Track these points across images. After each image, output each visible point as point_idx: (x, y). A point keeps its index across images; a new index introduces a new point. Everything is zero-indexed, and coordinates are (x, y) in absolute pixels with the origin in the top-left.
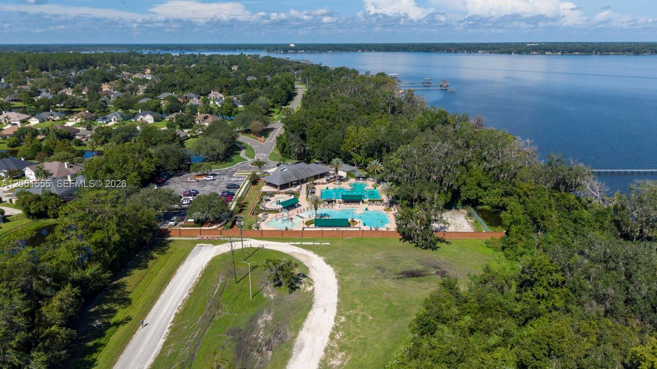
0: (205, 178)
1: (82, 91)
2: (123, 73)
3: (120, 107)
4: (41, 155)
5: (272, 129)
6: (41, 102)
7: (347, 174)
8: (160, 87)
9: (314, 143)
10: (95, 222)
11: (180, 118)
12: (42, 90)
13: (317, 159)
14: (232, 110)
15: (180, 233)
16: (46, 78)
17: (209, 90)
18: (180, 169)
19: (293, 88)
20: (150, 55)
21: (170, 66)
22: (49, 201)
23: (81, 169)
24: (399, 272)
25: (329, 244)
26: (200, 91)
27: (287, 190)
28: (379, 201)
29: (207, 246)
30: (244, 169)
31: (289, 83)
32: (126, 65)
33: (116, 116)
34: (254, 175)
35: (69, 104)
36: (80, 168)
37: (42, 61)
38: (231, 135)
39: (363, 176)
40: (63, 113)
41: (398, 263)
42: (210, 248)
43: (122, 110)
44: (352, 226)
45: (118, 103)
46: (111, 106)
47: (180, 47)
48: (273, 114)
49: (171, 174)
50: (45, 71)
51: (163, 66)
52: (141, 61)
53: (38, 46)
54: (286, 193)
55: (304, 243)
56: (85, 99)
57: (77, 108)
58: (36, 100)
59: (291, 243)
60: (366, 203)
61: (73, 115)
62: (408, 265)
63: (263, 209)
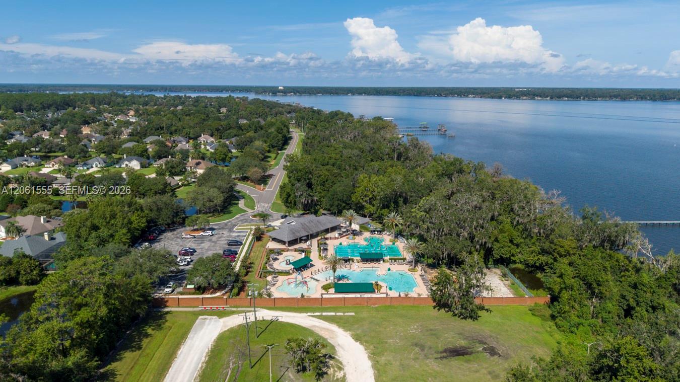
0: (202, 233)
1: (60, 134)
2: (104, 114)
3: (103, 151)
4: (13, 207)
5: (270, 176)
6: (15, 146)
7: (360, 227)
8: (146, 130)
9: (321, 193)
10: (81, 297)
11: (170, 164)
12: (16, 132)
13: (324, 210)
14: (226, 156)
15: (179, 303)
16: (20, 120)
17: (198, 134)
18: (174, 223)
19: (289, 132)
20: (133, 96)
21: (155, 107)
22: (21, 264)
23: (59, 224)
24: (441, 349)
25: (353, 314)
26: (189, 134)
27: (297, 246)
28: (401, 259)
29: (210, 319)
30: (245, 222)
31: (285, 126)
32: (108, 106)
33: (98, 161)
34: (258, 229)
35: (46, 148)
36: (59, 222)
37: (16, 102)
38: (229, 184)
39: (379, 229)
40: (37, 158)
41: (437, 338)
42: (215, 321)
43: (105, 155)
44: (376, 290)
45: (100, 147)
46: (92, 150)
47: (163, 88)
48: (269, 159)
49: (163, 229)
50: (18, 113)
51: (147, 107)
52: (124, 102)
53: (13, 86)
54: (296, 250)
55: (324, 314)
56: (63, 142)
57: (55, 152)
58: (8, 143)
59: (309, 314)
60: (387, 262)
61: (50, 160)
62: (449, 340)
63: (272, 270)
